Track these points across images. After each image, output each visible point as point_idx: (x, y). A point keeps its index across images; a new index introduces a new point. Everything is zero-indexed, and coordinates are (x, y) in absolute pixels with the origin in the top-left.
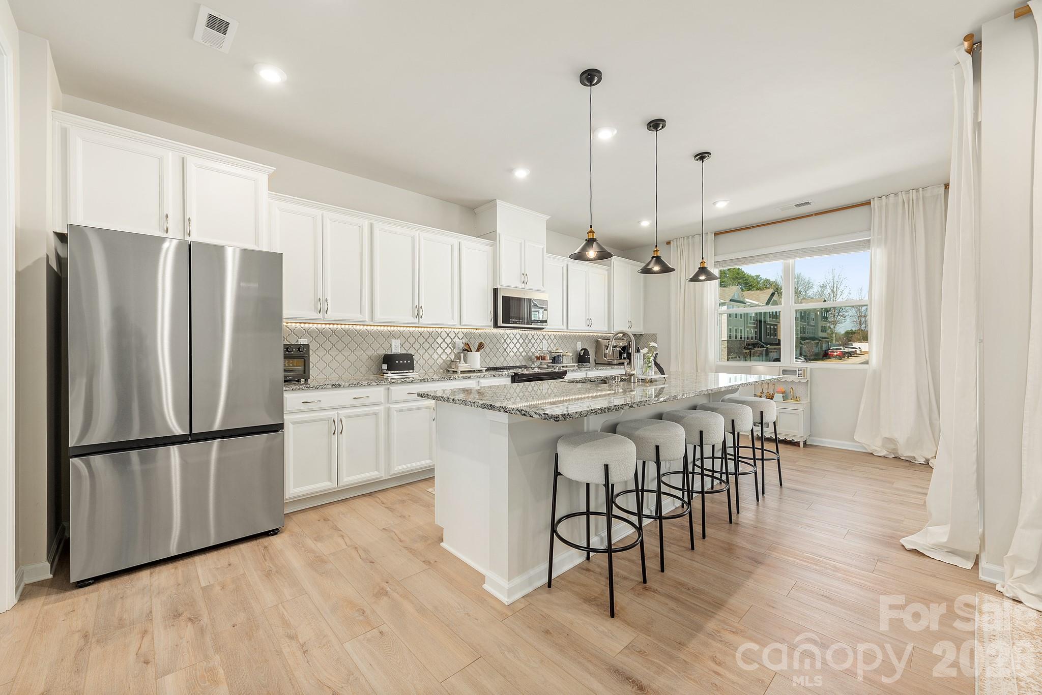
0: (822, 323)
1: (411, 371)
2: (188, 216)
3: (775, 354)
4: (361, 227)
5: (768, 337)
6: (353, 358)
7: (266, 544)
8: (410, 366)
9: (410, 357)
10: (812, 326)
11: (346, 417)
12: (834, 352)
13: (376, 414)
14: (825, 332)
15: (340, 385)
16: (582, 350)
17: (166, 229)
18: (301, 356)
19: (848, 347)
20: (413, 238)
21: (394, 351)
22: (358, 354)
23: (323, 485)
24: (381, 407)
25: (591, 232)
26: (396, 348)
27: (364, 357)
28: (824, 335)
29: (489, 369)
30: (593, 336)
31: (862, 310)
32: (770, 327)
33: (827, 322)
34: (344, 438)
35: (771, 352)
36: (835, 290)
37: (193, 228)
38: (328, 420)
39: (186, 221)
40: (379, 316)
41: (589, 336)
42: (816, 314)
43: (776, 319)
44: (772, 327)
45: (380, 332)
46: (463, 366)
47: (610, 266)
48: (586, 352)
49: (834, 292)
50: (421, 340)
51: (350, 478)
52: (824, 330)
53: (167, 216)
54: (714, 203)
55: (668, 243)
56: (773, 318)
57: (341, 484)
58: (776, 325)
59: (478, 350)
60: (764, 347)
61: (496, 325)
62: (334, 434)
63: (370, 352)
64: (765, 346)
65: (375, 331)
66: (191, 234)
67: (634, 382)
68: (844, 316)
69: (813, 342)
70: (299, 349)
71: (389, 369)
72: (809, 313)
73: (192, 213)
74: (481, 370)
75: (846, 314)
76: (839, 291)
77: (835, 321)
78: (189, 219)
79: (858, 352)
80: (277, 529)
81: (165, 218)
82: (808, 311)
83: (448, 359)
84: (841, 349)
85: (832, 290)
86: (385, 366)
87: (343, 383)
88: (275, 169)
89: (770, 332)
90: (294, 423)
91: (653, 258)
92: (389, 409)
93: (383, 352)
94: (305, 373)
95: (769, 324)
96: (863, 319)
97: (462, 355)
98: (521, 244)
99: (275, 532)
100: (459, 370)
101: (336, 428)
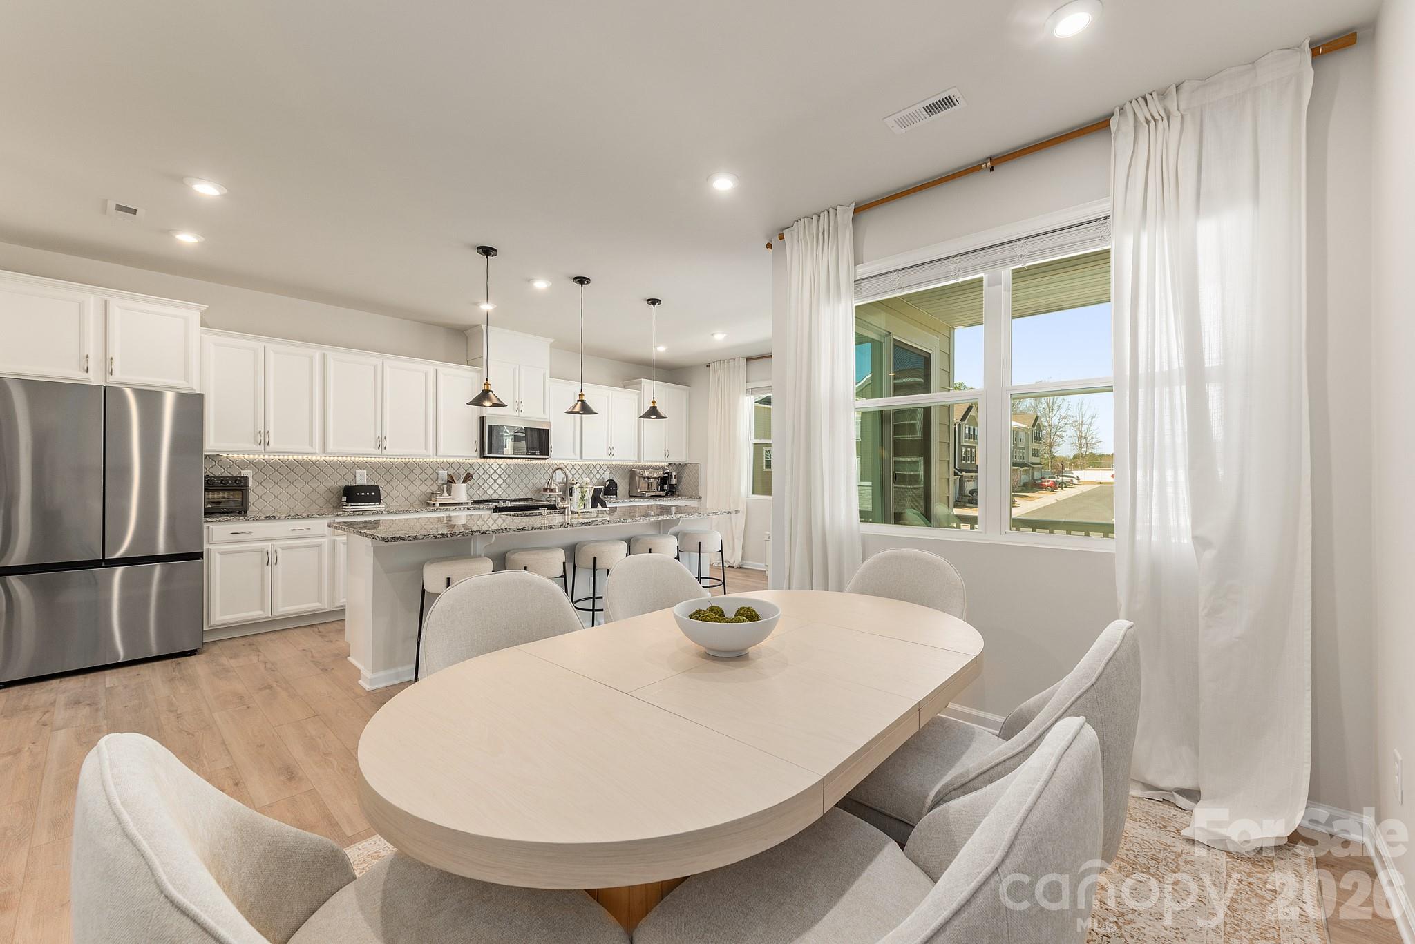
0: (1033, 446)
1: (377, 503)
2: (109, 357)
3: (972, 483)
4: (311, 358)
5: (964, 462)
6: (307, 489)
7: (180, 662)
8: (377, 499)
9: (376, 489)
10: (1020, 448)
11: (282, 548)
12: (1045, 482)
13: (319, 546)
14: (1038, 456)
15: (275, 518)
16: (608, 481)
17: (86, 368)
18: (239, 488)
19: (1062, 476)
20: (375, 367)
21: (359, 483)
22: (314, 486)
23: (255, 614)
24: (326, 540)
25: (487, 384)
26: (362, 479)
27: (322, 488)
28: (1036, 460)
29: (476, 502)
30: (627, 466)
31: (1083, 430)
32: (966, 450)
33: (1041, 443)
34: (279, 569)
35: (968, 481)
36: (1051, 403)
37: (116, 366)
38: (262, 551)
39: (108, 361)
40: (331, 447)
41: (621, 466)
42: (1026, 433)
43: (974, 439)
44: (969, 449)
45: (342, 463)
46: (445, 498)
47: (640, 390)
48: (612, 483)
49: (1049, 408)
50: (418, 471)
51: (284, 608)
52: (1036, 453)
53: (87, 357)
54: (713, 335)
55: (708, 366)
56: (969, 438)
57: (275, 613)
58: (975, 447)
59: (464, 482)
60: (958, 475)
61: (482, 457)
62: (267, 564)
63: (329, 484)
64: (959, 473)
65: (336, 462)
66: (113, 373)
67: (568, 515)
68: (1060, 436)
69: (1022, 469)
70: (235, 481)
71: (348, 501)
72: (1018, 432)
73: (114, 351)
74: (467, 503)
75: (1064, 434)
76: (1056, 405)
77: (1051, 443)
78: (112, 359)
79: (1075, 481)
80: (196, 650)
81: (85, 359)
82: (1017, 430)
83: (429, 491)
84: (1055, 478)
85: (1047, 403)
86: (344, 499)
87: (278, 516)
88: (207, 306)
89: (966, 456)
90: (221, 553)
91: (578, 401)
92: (334, 541)
93: (344, 483)
94: (242, 505)
95: (964, 446)
96: (1083, 441)
97: (445, 487)
98: (514, 370)
99: (194, 653)
100: (438, 502)
101: (270, 560)
